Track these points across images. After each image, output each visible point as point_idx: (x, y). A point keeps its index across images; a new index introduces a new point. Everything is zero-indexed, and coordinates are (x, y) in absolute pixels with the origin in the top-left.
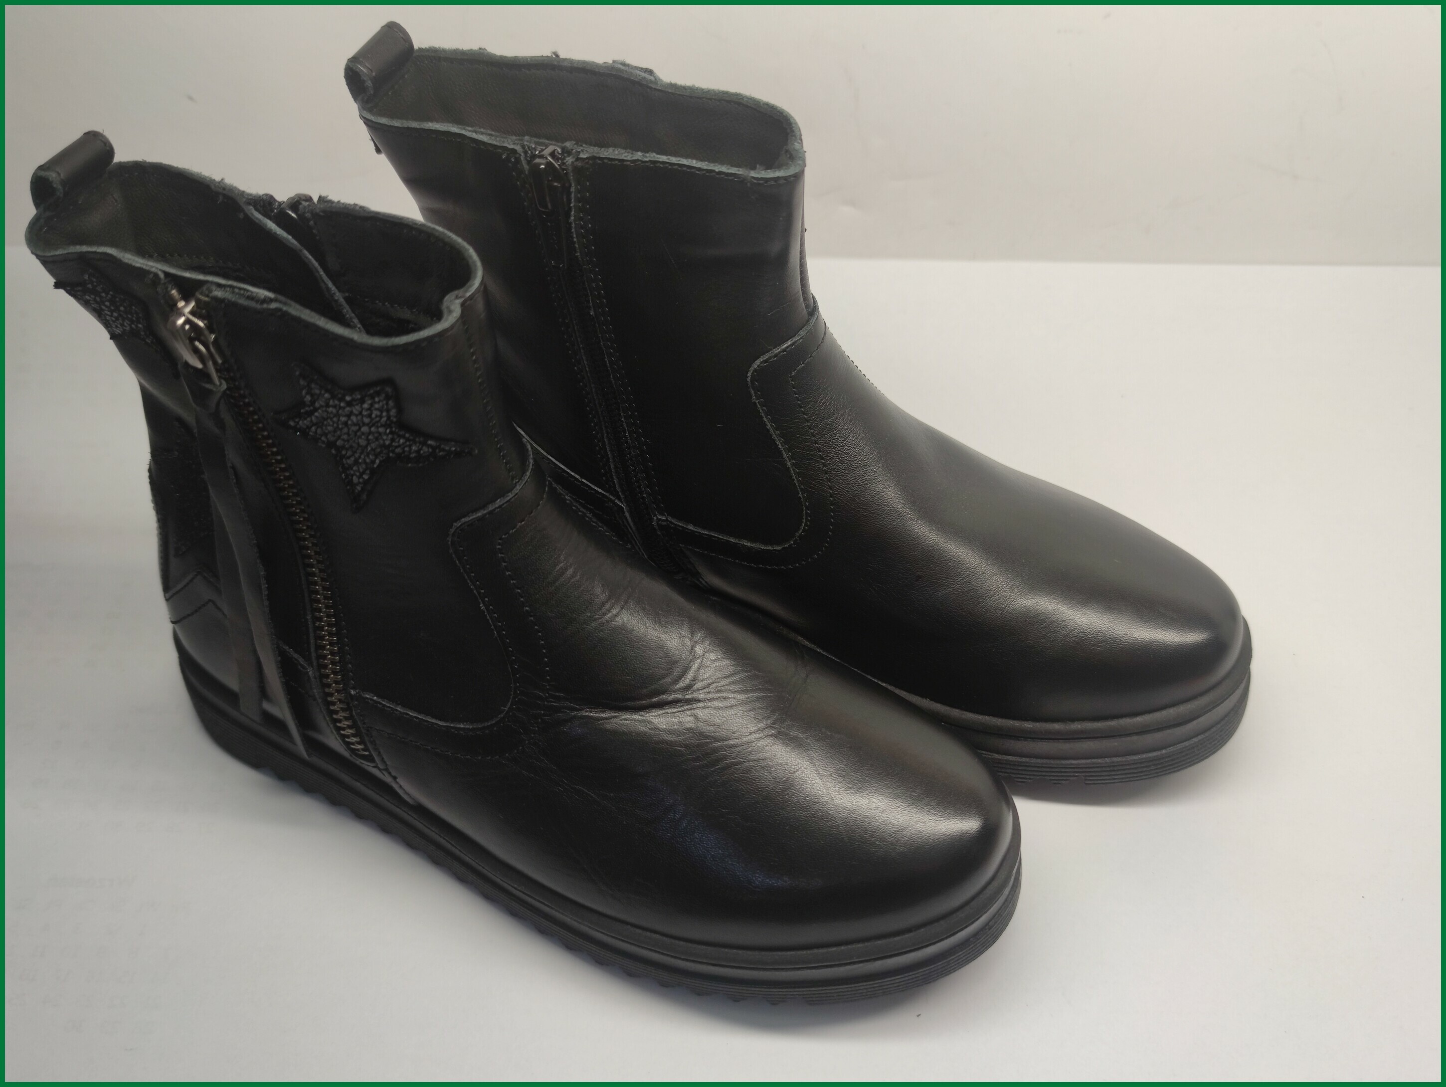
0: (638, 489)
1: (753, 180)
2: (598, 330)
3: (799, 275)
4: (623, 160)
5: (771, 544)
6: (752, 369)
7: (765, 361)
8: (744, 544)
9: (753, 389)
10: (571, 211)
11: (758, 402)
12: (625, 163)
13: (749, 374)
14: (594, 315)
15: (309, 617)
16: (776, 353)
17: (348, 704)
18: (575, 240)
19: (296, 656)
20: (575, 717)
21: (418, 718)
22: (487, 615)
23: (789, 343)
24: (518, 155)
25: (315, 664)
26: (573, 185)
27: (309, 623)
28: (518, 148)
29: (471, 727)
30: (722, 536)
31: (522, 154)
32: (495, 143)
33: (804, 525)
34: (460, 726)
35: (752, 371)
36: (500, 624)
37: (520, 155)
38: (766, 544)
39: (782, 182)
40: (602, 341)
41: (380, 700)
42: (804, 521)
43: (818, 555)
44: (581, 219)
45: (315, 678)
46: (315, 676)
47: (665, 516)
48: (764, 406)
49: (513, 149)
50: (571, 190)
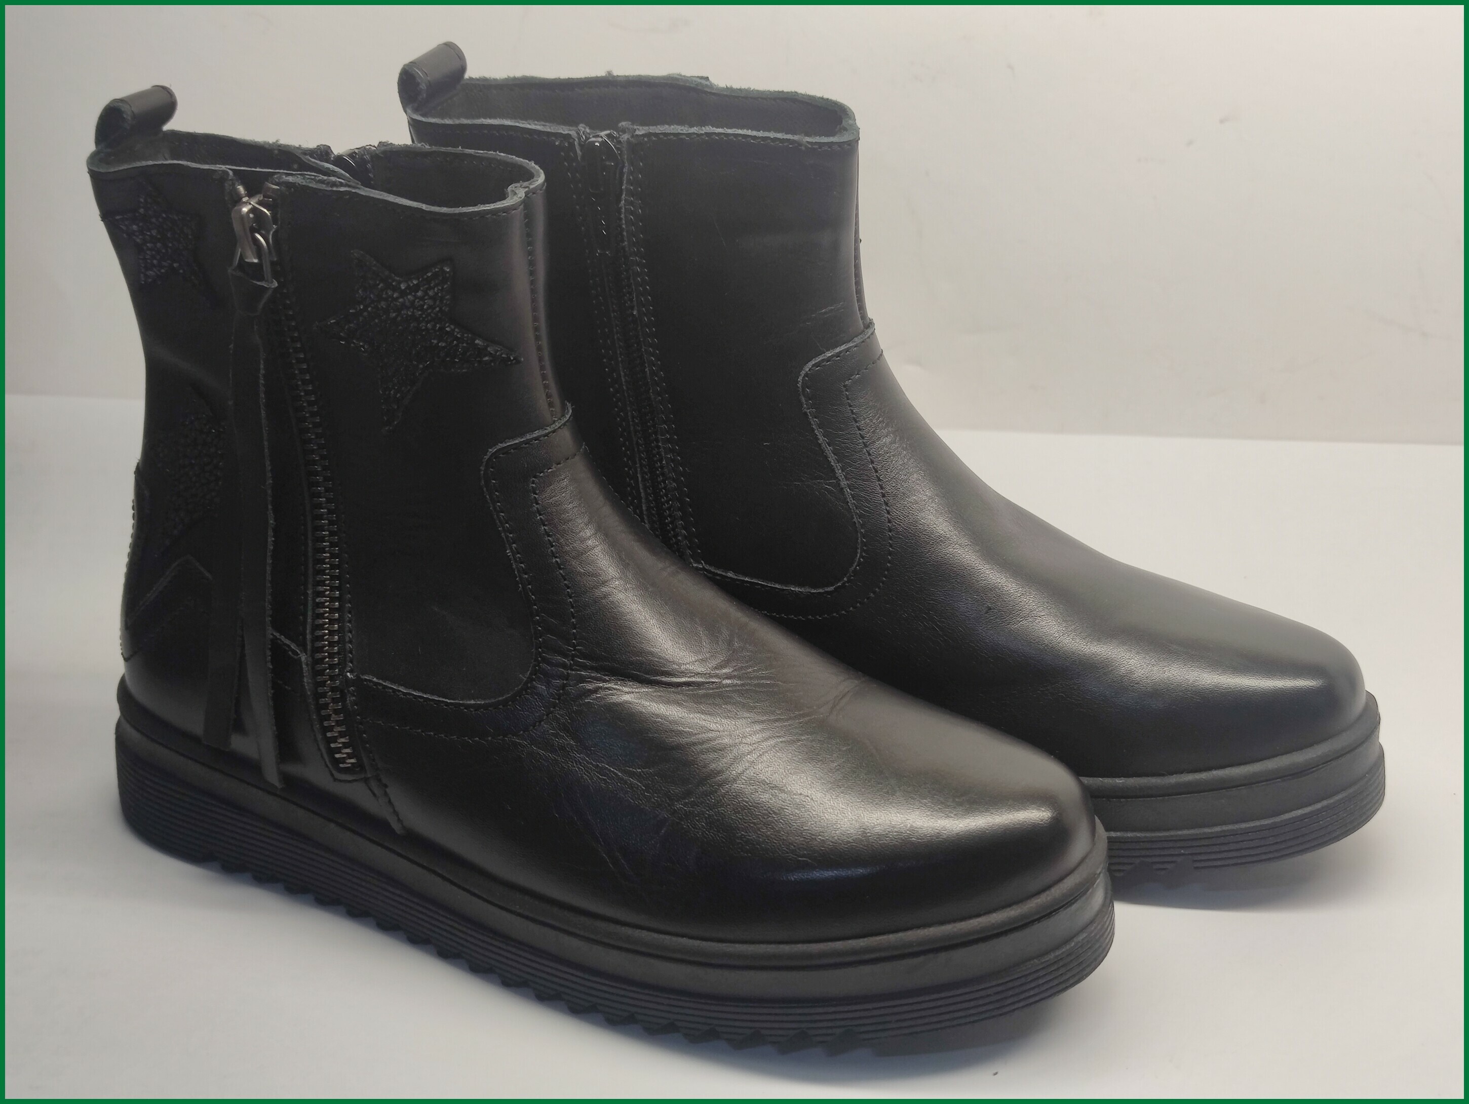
0: (672, 532)
1: (807, 145)
2: (640, 333)
3: (854, 278)
4: (679, 134)
5: (822, 587)
6: (803, 373)
7: (816, 365)
8: (791, 590)
9: (804, 397)
10: (621, 195)
11: (810, 412)
12: (681, 137)
13: (800, 379)
14: (637, 316)
15: (310, 592)
16: (829, 356)
17: (342, 692)
18: (624, 226)
19: (287, 642)
20: (601, 688)
21: (423, 698)
22: (513, 564)
23: (843, 347)
24: (571, 141)
25: (309, 647)
26: (626, 164)
27: (309, 599)
28: (573, 133)
29: (483, 702)
30: (766, 583)
31: (577, 139)
32: (549, 130)
33: (859, 555)
34: (470, 702)
35: (803, 375)
36: (527, 576)
37: (575, 140)
38: (815, 587)
39: (836, 147)
40: (643, 347)
41: (381, 681)
42: (859, 551)
43: (874, 593)
44: (632, 203)
45: (307, 665)
46: (307, 662)
47: (702, 564)
48: (816, 418)
49: (568, 134)
50: (624, 171)
